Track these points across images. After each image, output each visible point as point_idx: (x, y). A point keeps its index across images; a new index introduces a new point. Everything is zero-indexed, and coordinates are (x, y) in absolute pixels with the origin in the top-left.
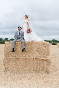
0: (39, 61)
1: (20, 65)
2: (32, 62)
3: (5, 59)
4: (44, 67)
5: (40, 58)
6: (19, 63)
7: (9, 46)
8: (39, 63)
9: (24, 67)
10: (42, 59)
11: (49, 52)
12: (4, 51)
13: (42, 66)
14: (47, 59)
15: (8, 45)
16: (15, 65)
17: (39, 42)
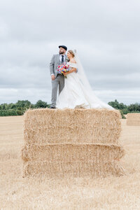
0: (98, 151)
1: (58, 160)
2: (84, 153)
3: (28, 147)
4: (110, 163)
5: (101, 144)
6: (56, 155)
7: (35, 119)
8: (98, 154)
9: (67, 164)
10: (106, 147)
11: (119, 130)
12: (23, 129)
13: (106, 161)
14: (115, 145)
15: (33, 117)
16: (48, 159)
17: (99, 110)
